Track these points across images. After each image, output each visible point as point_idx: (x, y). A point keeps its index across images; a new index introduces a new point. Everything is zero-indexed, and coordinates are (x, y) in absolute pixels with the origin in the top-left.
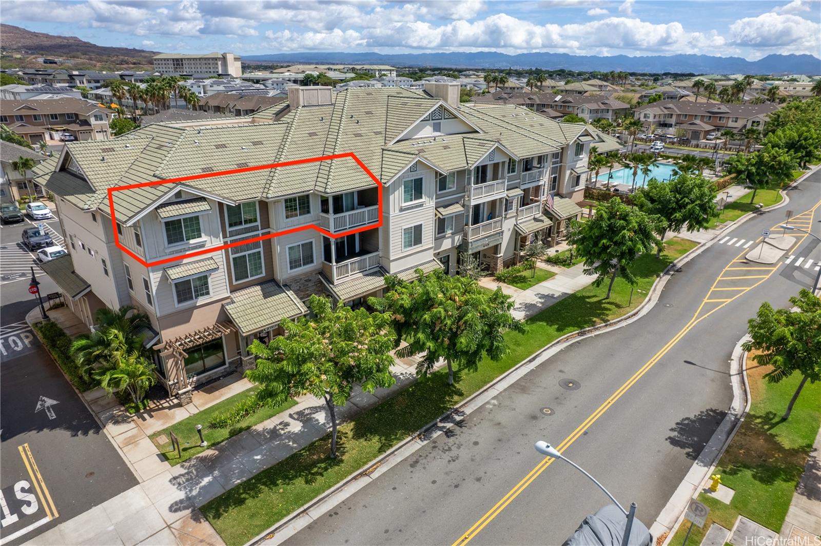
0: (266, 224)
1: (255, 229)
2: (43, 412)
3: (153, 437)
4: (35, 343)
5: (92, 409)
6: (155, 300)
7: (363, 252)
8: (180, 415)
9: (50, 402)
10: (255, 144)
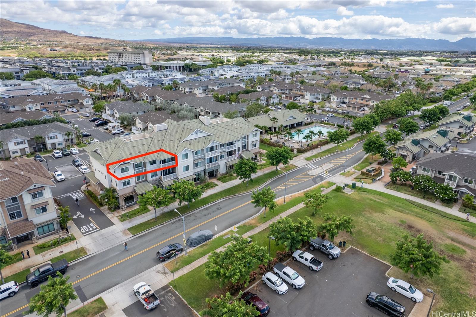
0: (145, 167)
1: (142, 168)
2: (92, 211)
3: (117, 217)
4: (85, 195)
5: (103, 211)
6: (118, 185)
7: (173, 172)
8: (123, 213)
9: (93, 209)
10: (143, 145)
